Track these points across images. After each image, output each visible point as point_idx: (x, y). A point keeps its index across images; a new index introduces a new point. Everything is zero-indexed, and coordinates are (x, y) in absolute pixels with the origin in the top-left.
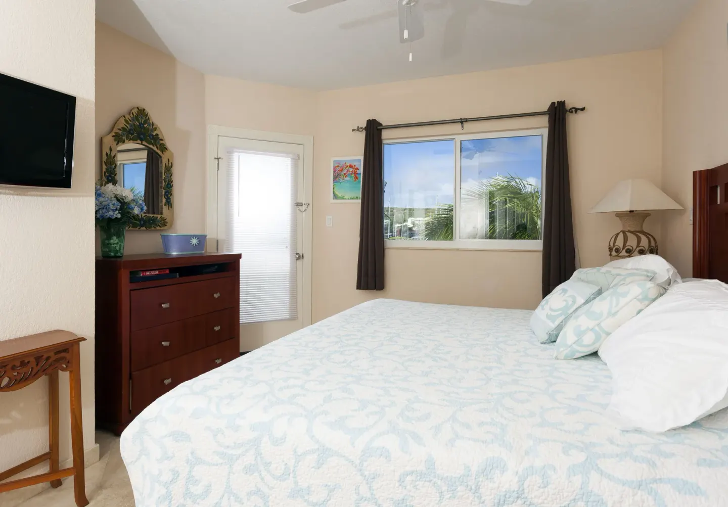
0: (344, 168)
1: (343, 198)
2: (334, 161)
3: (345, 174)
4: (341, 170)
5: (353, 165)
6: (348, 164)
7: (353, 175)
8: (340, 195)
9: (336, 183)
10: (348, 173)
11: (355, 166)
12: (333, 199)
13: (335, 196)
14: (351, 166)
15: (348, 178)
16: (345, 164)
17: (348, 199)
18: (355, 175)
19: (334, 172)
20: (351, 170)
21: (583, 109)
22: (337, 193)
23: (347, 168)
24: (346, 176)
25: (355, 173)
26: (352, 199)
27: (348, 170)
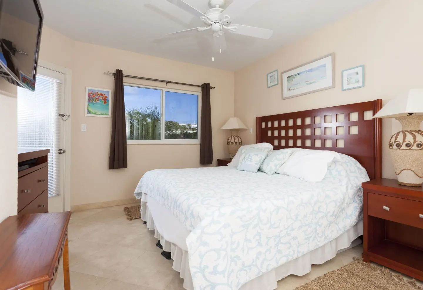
0: (96, 95)
1: (95, 114)
2: (89, 89)
3: (97, 99)
4: (94, 96)
5: (103, 94)
6: (99, 93)
7: (103, 100)
8: (93, 111)
9: (89, 104)
10: (100, 98)
11: (104, 95)
12: (88, 114)
13: (89, 112)
14: (102, 95)
15: (99, 102)
16: (97, 92)
17: (99, 114)
18: (104, 100)
19: (89, 96)
20: (102, 97)
21: (214, 88)
22: (90, 110)
23: (99, 95)
24: (98, 100)
25: (105, 99)
26: (103, 115)
27: (99, 97)
